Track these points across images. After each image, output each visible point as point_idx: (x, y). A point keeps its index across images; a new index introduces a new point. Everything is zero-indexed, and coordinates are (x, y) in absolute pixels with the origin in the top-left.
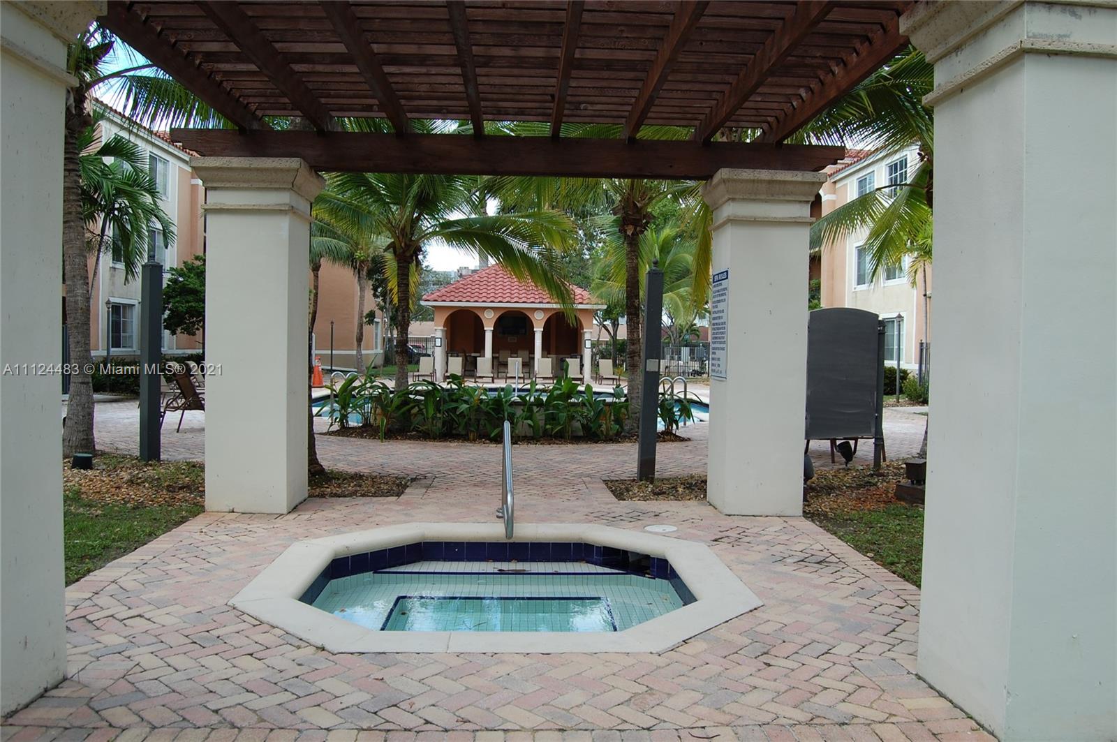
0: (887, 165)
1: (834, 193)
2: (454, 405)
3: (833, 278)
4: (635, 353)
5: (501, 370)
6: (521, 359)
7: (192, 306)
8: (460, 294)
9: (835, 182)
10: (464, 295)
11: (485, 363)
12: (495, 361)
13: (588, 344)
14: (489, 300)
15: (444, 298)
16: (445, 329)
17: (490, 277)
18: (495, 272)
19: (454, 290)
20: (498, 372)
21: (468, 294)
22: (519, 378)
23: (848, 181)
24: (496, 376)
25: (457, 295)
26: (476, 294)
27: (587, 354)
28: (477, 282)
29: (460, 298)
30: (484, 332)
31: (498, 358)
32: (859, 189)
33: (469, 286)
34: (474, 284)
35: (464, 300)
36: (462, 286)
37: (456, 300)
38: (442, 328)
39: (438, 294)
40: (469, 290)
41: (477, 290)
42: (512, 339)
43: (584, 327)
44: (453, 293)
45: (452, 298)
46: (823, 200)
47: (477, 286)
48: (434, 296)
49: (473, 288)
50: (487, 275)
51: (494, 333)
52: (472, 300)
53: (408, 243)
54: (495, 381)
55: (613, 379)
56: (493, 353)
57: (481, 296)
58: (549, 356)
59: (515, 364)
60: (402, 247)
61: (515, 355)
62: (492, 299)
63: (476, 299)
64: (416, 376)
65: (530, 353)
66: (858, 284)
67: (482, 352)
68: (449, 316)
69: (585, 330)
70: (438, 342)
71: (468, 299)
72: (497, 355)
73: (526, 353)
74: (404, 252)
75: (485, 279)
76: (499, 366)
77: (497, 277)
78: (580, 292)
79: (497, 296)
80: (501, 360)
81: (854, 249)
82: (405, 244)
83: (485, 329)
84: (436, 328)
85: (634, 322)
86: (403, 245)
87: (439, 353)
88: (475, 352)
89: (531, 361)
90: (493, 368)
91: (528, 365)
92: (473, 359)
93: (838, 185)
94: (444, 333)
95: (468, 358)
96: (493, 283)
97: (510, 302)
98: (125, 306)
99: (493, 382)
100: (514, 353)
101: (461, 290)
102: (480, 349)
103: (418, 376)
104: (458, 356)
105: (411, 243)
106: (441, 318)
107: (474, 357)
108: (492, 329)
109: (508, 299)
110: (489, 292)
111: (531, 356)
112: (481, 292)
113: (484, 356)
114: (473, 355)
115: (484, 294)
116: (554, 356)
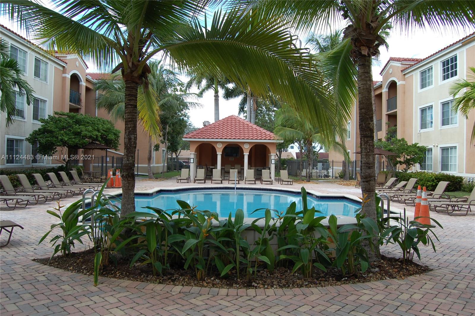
0: (441, 62)
1: (405, 81)
2: (179, 238)
3: (404, 126)
4: (370, 177)
5: (226, 175)
6: (237, 170)
7: (48, 140)
8: (204, 134)
9: (405, 75)
10: (206, 135)
11: (217, 172)
12: (223, 170)
13: (273, 162)
14: (219, 138)
15: (195, 137)
16: (196, 153)
17: (220, 125)
18: (222, 123)
19: (200, 132)
20: (224, 177)
21: (208, 134)
22: (236, 181)
23: (413, 73)
24: (223, 179)
25: (202, 135)
26: (213, 135)
27: (273, 167)
28: (213, 128)
29: (204, 137)
30: (217, 155)
31: (224, 169)
32: (421, 77)
33: (209, 130)
34: (211, 129)
35: (206, 138)
36: (205, 130)
37: (202, 137)
38: (194, 153)
39: (192, 134)
40: (209, 132)
41: (213, 132)
42: (231, 159)
43: (271, 152)
44: (200, 134)
45: (199, 137)
46: (397, 84)
47: (213, 130)
48: (190, 136)
49: (211, 131)
50: (218, 124)
51: (222, 156)
52: (210, 138)
53: (136, 63)
54: (223, 182)
55: (288, 181)
56: (221, 166)
57: (215, 135)
58: (251, 168)
59: (234, 173)
60: (129, 67)
61: (233, 168)
62: (221, 137)
63: (212, 137)
64: (179, 179)
65: (241, 166)
66: (421, 129)
67: (216, 165)
68: (198, 146)
69: (271, 154)
70: (192, 161)
71: (208, 137)
72: (224, 167)
73: (239, 166)
74: (132, 72)
75: (217, 126)
76: (225, 174)
77: (224, 125)
78: (269, 133)
79: (224, 136)
80: (226, 170)
81: (419, 109)
82: (133, 63)
83: (217, 153)
84: (191, 153)
85: (369, 145)
86: (130, 64)
87: (192, 166)
88: (212, 166)
89: (242, 171)
90: (221, 175)
91: (241, 173)
92: (211, 169)
93: (406, 76)
94: (196, 156)
95: (209, 169)
96: (221, 129)
97: (231, 139)
98: (17, 140)
99: (222, 183)
100: (233, 167)
101: (204, 132)
102: (215, 163)
103: (180, 179)
104: (202, 169)
105: (139, 63)
106: (193, 148)
107: (211, 168)
108: (221, 153)
109: (230, 137)
110: (219, 133)
111: (242, 168)
112: (215, 133)
113: (217, 169)
114: (211, 167)
115: (217, 135)
116: (254, 168)
